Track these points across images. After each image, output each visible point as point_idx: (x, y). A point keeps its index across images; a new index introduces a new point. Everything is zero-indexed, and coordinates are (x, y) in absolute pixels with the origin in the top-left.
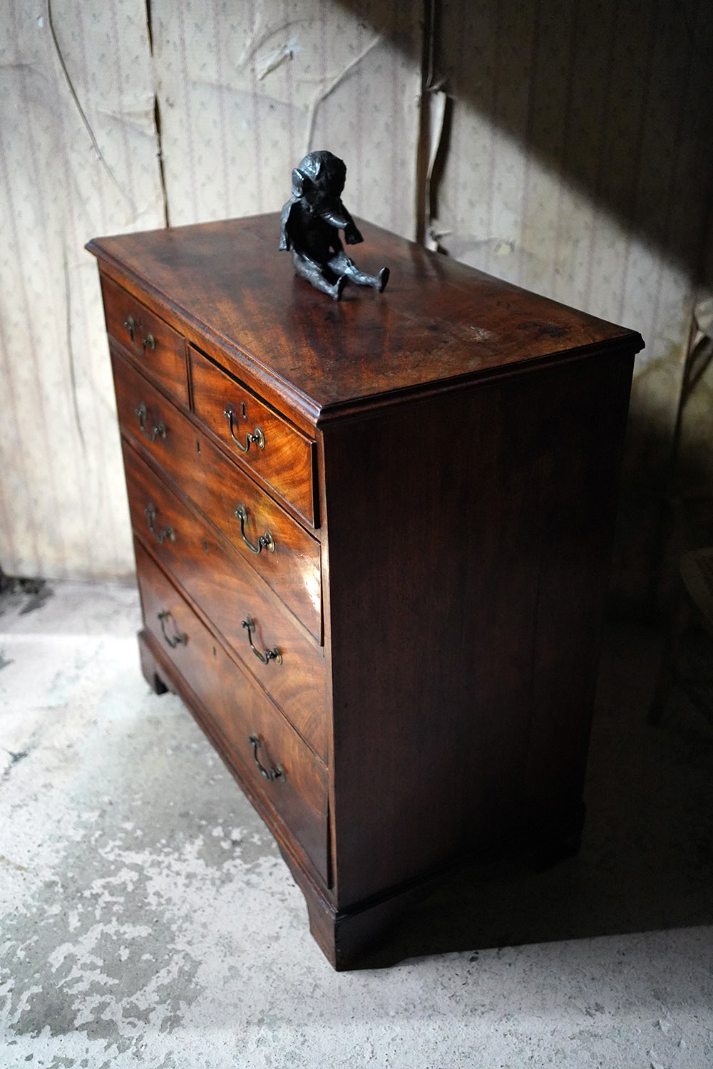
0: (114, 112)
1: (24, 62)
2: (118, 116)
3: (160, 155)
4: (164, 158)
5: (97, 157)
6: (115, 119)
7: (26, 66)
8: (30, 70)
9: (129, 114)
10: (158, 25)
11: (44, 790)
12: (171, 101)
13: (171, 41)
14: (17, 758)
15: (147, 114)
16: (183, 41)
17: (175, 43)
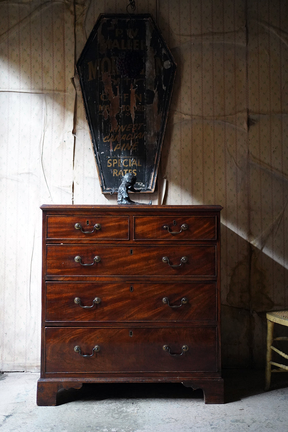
0: (58, 186)
1: (31, 172)
2: (60, 187)
3: (73, 199)
4: (73, 200)
5: (51, 200)
6: (59, 188)
7: (31, 173)
8: (32, 174)
9: (64, 187)
10: (76, 161)
11: (23, 424)
12: (78, 183)
13: (80, 166)
14: (7, 417)
15: (70, 186)
16: (83, 165)
17: (81, 166)
